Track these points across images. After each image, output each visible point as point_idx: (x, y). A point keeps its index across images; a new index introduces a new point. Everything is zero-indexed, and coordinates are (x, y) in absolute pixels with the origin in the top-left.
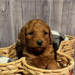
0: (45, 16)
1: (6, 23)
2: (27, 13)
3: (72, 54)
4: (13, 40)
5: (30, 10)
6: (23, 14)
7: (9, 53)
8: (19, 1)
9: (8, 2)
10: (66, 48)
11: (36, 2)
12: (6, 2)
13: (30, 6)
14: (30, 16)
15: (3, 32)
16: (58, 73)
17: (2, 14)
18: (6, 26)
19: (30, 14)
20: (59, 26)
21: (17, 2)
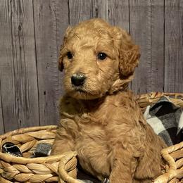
2: (143, 34)
5: (151, 27)
8: (124, 7)
9: (96, 10)
11: (166, 8)
12: (91, 11)
13: (149, 18)
14: (150, 43)
19: (150, 38)
21: (119, 10)
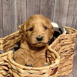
0: (50, 5)
1: (10, 12)
2: (31, 2)
3: (72, 49)
4: (15, 29)
6: (28, 3)
7: (3, 44)
10: (65, 43)
14: (34, 6)
15: (6, 20)
16: (38, 71)
17: (6, 2)
18: (10, 15)
19: (34, 4)
20: (64, 16)
